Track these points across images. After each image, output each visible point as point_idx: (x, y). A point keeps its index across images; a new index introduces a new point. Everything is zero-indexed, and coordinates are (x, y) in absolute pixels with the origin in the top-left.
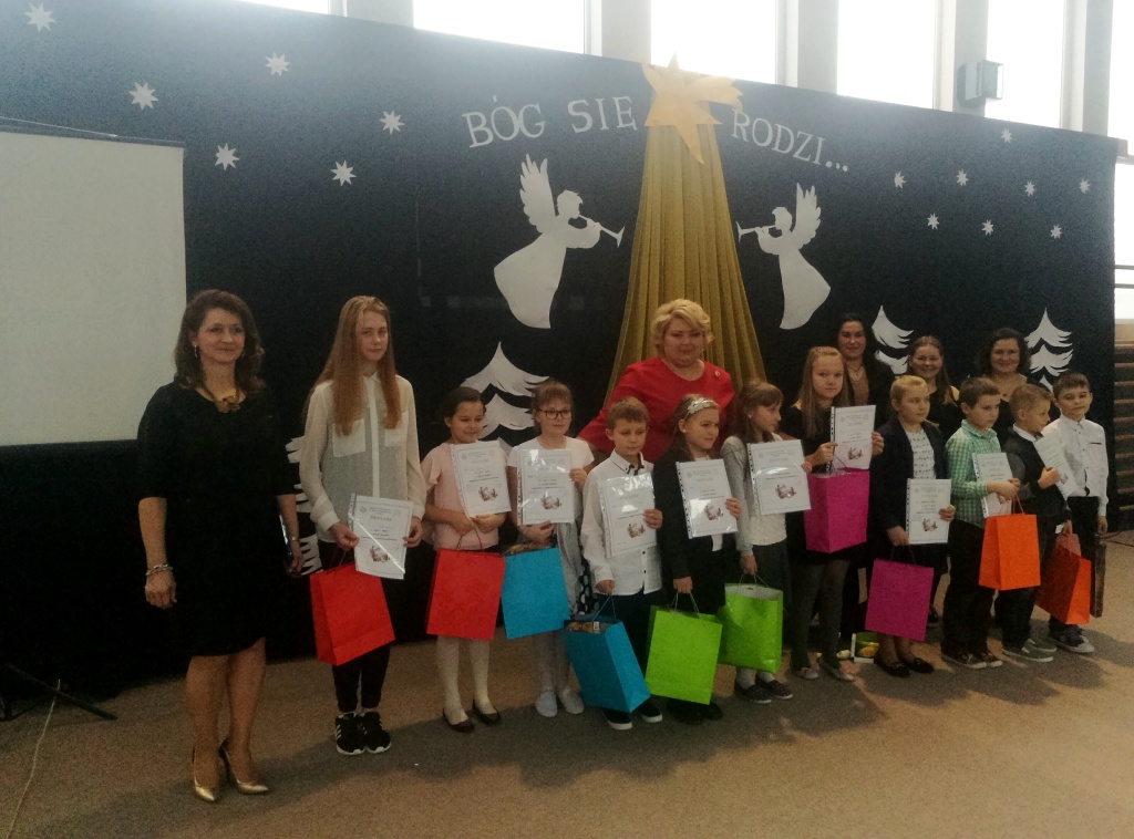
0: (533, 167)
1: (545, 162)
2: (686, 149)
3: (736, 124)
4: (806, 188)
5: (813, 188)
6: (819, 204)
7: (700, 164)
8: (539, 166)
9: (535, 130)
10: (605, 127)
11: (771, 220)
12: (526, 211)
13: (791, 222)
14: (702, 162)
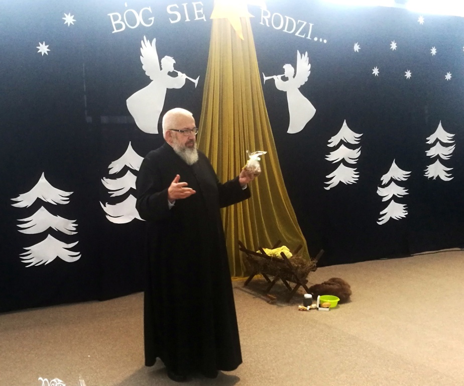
0: (147, 43)
1: (154, 40)
2: (233, 32)
3: (262, 17)
4: (302, 53)
5: (306, 53)
6: (310, 62)
7: (242, 40)
8: (151, 43)
9: (148, 22)
10: (188, 20)
11: (283, 72)
12: (144, 68)
13: (293, 73)
14: (243, 39)
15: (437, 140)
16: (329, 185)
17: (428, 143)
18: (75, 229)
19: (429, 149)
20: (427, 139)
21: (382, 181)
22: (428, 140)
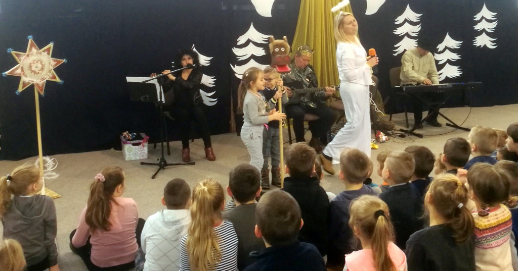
15: (483, 18)
16: (396, 52)
17: (475, 19)
18: (213, 83)
19: (476, 24)
20: (475, 16)
21: (438, 49)
22: (475, 18)
